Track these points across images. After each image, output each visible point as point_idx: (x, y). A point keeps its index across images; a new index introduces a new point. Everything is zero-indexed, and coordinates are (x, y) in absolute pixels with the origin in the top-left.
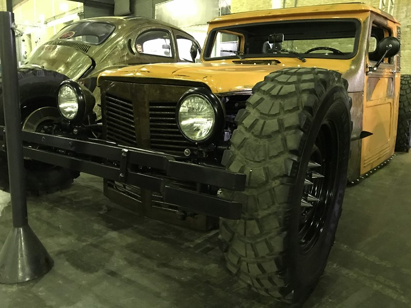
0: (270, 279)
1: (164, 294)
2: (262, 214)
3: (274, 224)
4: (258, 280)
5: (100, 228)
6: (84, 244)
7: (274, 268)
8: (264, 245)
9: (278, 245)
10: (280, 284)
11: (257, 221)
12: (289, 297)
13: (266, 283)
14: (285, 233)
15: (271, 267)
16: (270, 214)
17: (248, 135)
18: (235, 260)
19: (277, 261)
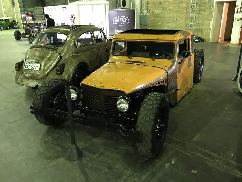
0: (149, 153)
1: (119, 158)
2: (146, 140)
3: (149, 142)
4: (145, 153)
5: (90, 138)
6: (88, 145)
7: (150, 151)
8: (147, 147)
9: (150, 146)
10: (151, 154)
11: (145, 141)
12: (154, 156)
13: (148, 154)
14: (152, 144)
15: (149, 151)
16: (148, 140)
17: (141, 120)
18: (140, 150)
19: (150, 150)
